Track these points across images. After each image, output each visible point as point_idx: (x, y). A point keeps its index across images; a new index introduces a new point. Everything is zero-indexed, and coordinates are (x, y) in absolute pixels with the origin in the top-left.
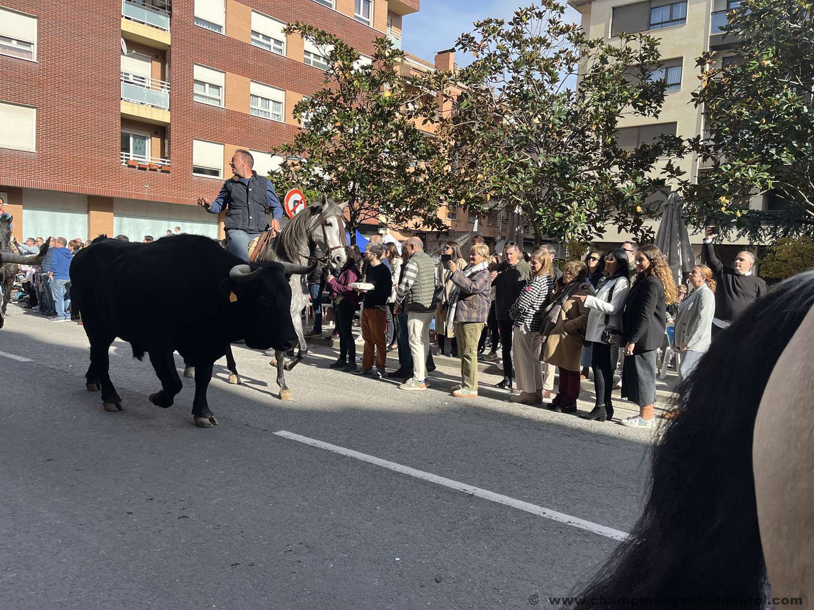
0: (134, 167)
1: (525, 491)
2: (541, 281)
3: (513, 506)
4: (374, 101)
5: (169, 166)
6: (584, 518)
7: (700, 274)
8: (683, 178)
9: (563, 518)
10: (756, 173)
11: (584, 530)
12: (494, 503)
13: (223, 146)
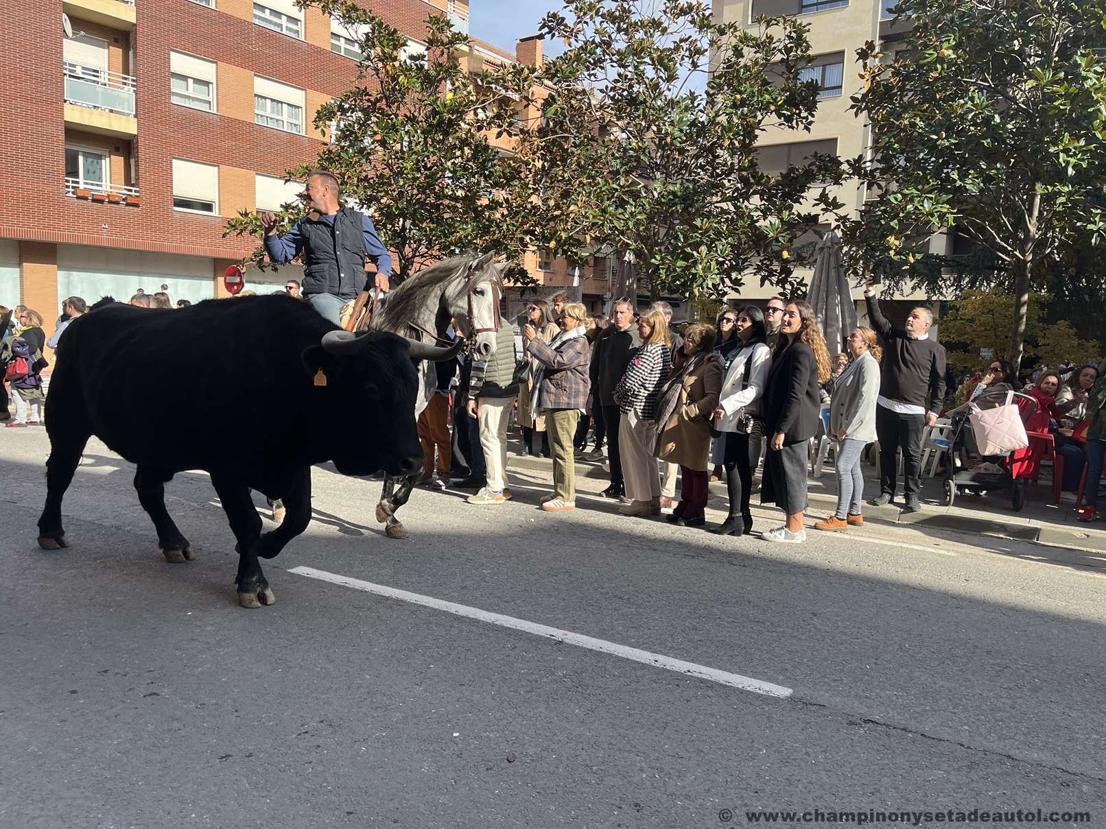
0: (86, 199)
1: (632, 632)
2: (654, 351)
3: (616, 653)
4: (429, 104)
5: (137, 196)
6: (707, 664)
7: (861, 338)
8: (841, 212)
9: (680, 665)
10: (933, 205)
11: (707, 680)
12: (591, 650)
13: (217, 168)
